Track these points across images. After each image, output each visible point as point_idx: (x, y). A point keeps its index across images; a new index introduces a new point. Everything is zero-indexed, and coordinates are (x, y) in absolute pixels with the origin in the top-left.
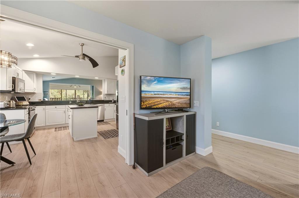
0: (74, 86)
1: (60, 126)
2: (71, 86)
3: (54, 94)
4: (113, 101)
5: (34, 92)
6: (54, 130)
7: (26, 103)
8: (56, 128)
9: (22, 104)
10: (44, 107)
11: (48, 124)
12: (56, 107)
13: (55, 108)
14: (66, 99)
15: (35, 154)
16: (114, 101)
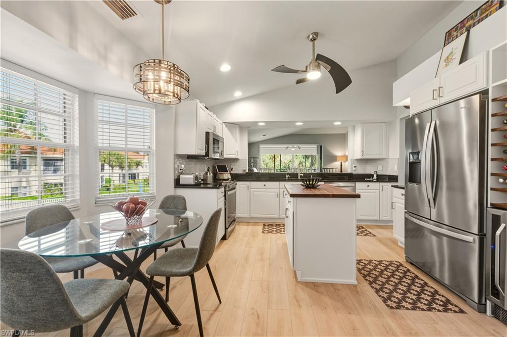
0: (292, 148)
1: (270, 222)
2: (288, 147)
3: (266, 161)
4: (375, 177)
5: (237, 157)
6: (260, 228)
7: (227, 176)
8: (264, 225)
9: (223, 176)
10: (248, 183)
11: (254, 215)
12: (265, 185)
13: (264, 187)
14: (281, 169)
15: (220, 302)
16: (377, 175)
